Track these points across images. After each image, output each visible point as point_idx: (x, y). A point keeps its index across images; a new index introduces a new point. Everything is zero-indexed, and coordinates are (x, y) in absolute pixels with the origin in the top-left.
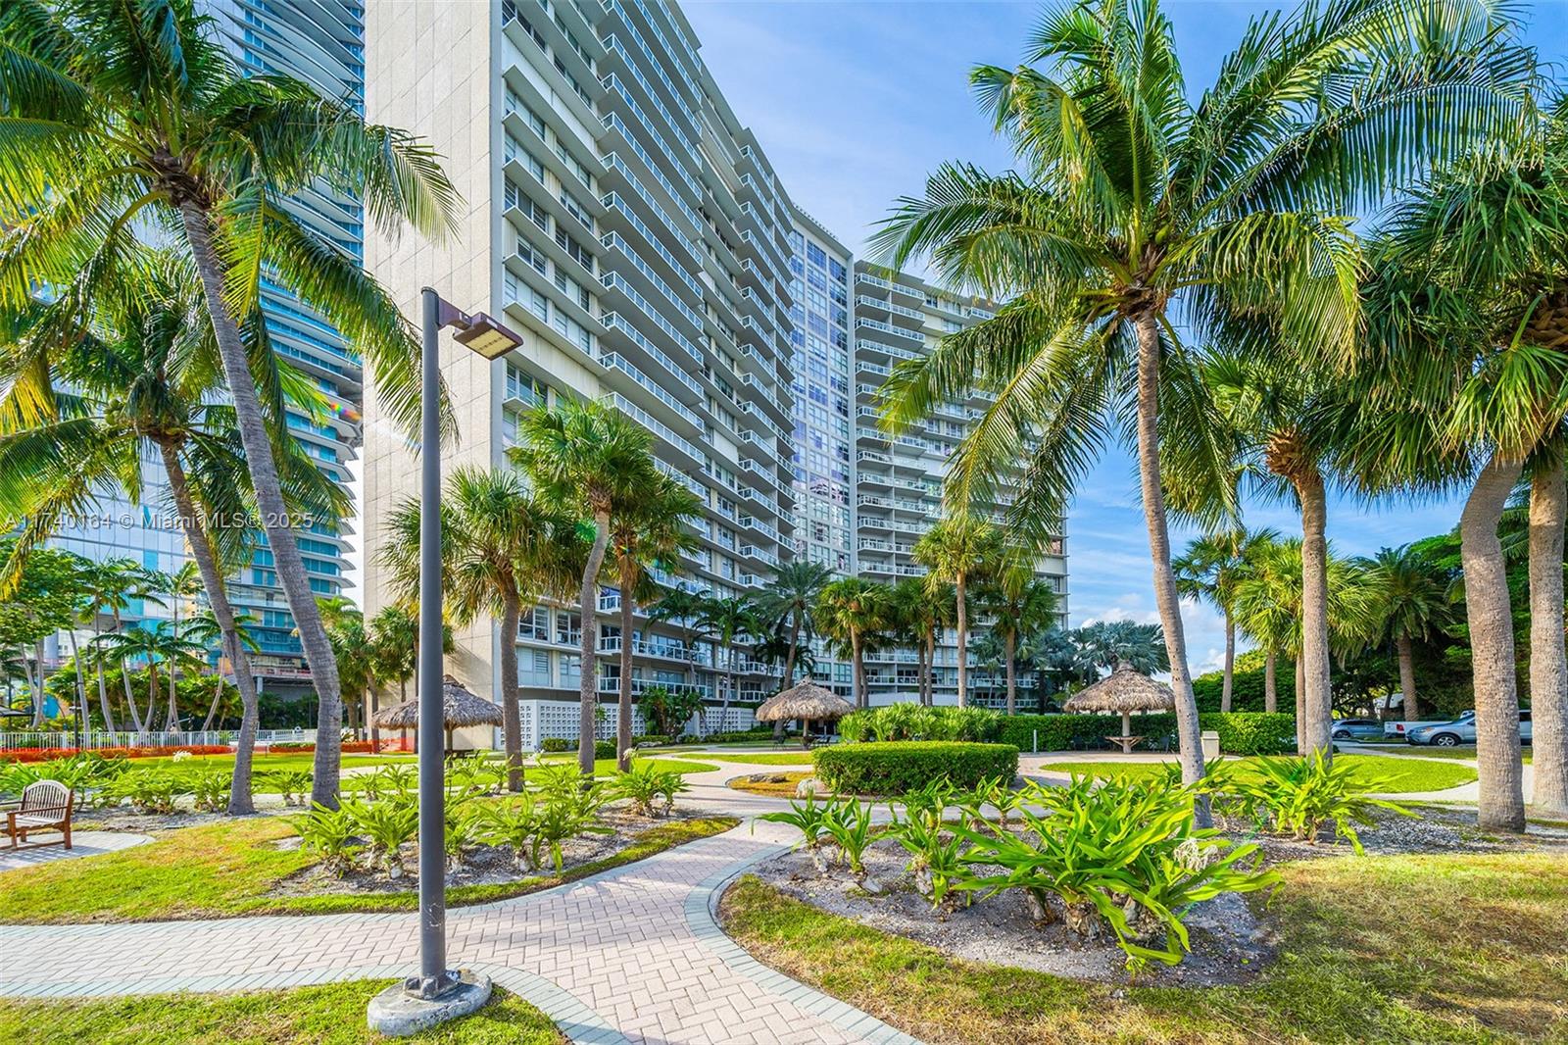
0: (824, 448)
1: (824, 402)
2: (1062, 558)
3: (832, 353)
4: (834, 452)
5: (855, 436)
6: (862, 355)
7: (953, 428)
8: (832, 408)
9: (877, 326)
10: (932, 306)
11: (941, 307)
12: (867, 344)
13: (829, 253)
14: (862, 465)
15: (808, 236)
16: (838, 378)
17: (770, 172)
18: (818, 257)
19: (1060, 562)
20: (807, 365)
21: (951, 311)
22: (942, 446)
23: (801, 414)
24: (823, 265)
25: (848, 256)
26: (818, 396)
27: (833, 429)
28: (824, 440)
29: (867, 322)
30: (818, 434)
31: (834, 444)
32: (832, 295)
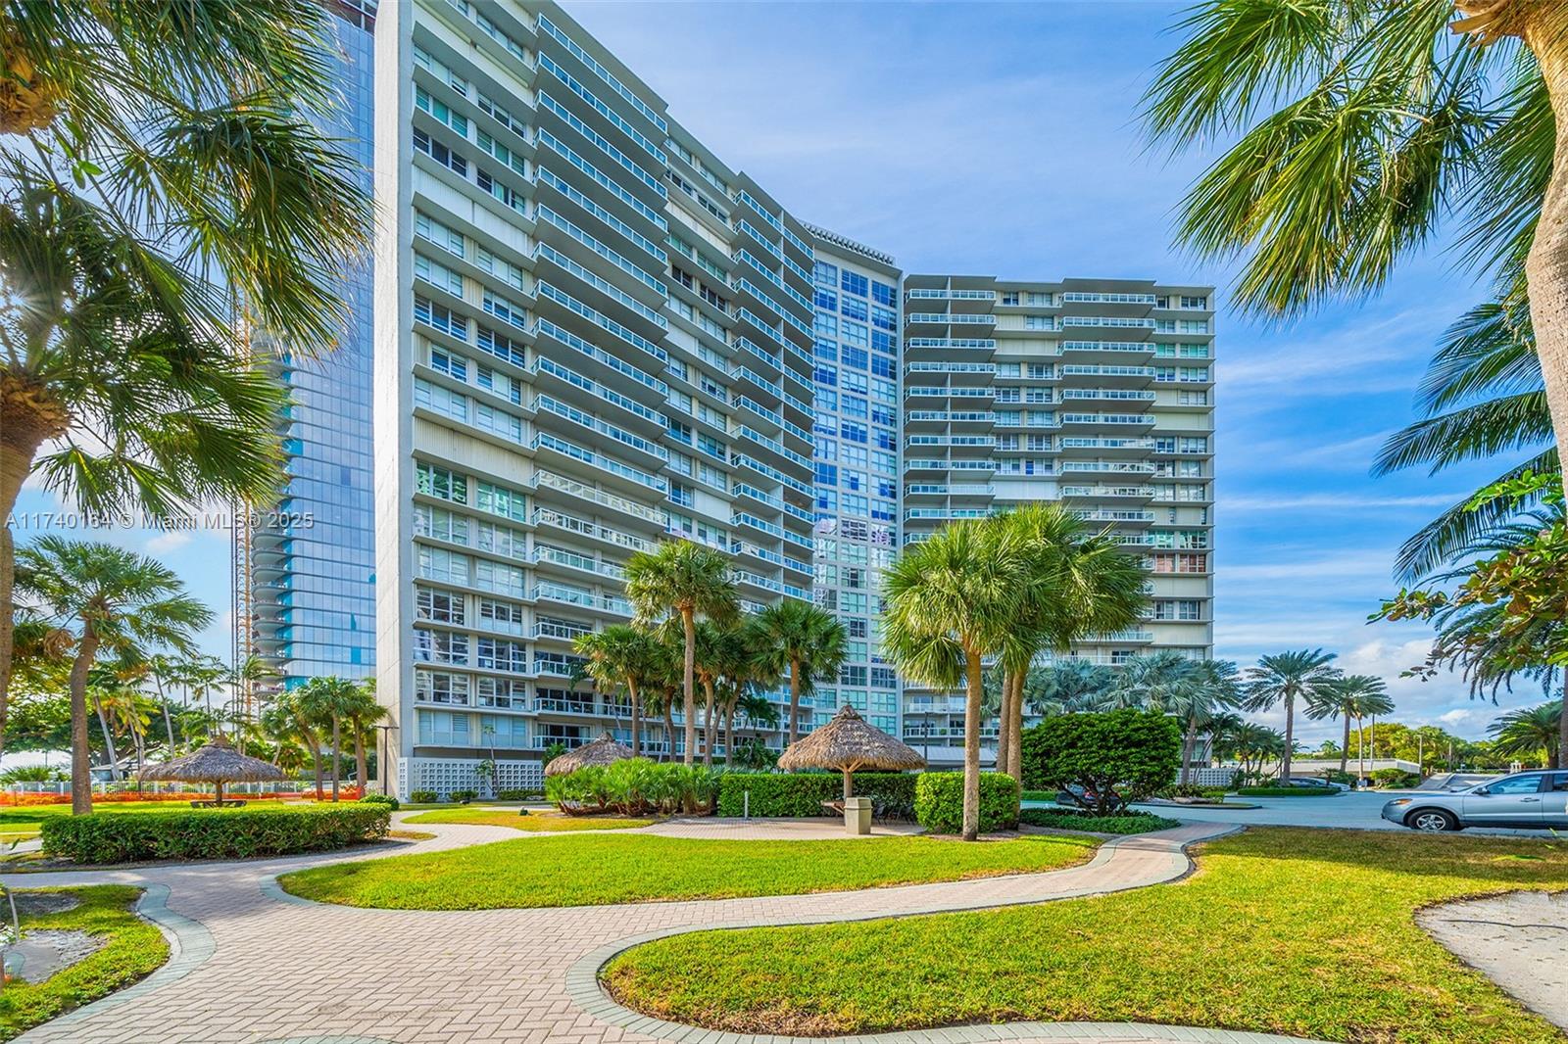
0: (862, 489)
1: (863, 439)
2: (1205, 577)
3: (875, 385)
4: (876, 492)
5: (902, 471)
6: (912, 379)
7: (1039, 440)
8: (872, 444)
9: (933, 343)
10: (1012, 305)
11: (1024, 302)
12: (918, 367)
13: (871, 277)
14: (909, 500)
15: (842, 265)
16: (883, 410)
17: (776, 210)
18: (856, 285)
19: (1203, 582)
20: (839, 404)
21: (1040, 303)
22: (1023, 464)
23: (831, 457)
24: (864, 293)
25: (896, 275)
26: (854, 435)
27: (875, 467)
28: (862, 479)
29: (920, 342)
30: (853, 475)
31: (875, 482)
32: (876, 322)
